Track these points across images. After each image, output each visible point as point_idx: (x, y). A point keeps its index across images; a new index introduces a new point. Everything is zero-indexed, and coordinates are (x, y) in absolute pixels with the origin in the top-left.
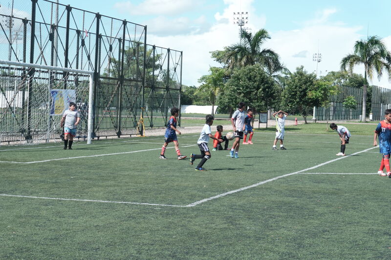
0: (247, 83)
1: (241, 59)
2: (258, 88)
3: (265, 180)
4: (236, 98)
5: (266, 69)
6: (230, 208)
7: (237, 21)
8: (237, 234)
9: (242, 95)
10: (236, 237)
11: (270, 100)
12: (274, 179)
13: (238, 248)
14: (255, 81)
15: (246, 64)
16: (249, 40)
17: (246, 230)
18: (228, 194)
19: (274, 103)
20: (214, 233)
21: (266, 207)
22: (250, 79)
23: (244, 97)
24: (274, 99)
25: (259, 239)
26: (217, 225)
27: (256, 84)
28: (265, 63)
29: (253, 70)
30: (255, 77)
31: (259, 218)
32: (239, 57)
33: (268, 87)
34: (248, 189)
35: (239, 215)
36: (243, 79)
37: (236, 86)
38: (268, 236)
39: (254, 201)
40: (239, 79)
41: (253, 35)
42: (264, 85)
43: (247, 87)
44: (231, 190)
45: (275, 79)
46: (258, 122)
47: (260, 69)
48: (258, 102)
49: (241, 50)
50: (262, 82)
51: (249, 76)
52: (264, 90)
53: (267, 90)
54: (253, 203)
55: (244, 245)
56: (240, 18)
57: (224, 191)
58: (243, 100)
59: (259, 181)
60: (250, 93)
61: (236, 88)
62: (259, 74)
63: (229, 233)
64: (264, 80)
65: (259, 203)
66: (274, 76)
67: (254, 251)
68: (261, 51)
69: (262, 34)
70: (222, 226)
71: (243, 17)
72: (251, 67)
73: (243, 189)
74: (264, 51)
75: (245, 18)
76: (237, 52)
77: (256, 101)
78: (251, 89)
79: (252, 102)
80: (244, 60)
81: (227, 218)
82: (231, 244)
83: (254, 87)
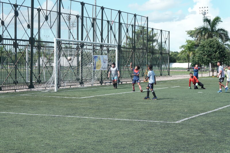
0: (209, 49)
1: (205, 35)
2: (216, 52)
3: (222, 107)
4: (203, 58)
5: (220, 40)
6: (202, 124)
7: (202, 12)
8: (207, 139)
9: (206, 56)
10: (206, 141)
11: (223, 59)
12: (228, 106)
13: (208, 147)
14: (214, 48)
15: (208, 38)
16: (210, 24)
17: (212, 136)
18: (200, 115)
19: (226, 61)
20: (193, 138)
21: (223, 123)
22: (211, 47)
23: (207, 57)
24: (226, 59)
25: (220, 142)
26: (194, 134)
27: (214, 50)
28: (219, 37)
29: (212, 41)
30: (214, 45)
31: (220, 130)
32: (203, 34)
33: (222, 51)
34: (212, 112)
35: (207, 128)
36: (207, 47)
37: (203, 51)
38: (225, 140)
39: (216, 119)
40: (204, 47)
41: (212, 20)
42: (219, 50)
43: (209, 52)
44: (202, 113)
45: (226, 46)
46: (216, 72)
47: (216, 41)
48: (216, 60)
49: (205, 29)
50: (218, 49)
51: (210, 45)
52: (219, 53)
53: (221, 53)
54: (215, 120)
55: (211, 145)
56: (204, 11)
57: (198, 113)
58: (207, 59)
59: (219, 107)
60: (211, 55)
61: (202, 52)
62: (216, 43)
63: (202, 138)
64: (219, 47)
65: (219, 120)
66: (225, 45)
67: (218, 149)
68: (217, 30)
69: (217, 20)
70: (197, 134)
71: (205, 10)
72: (211, 39)
73: (209, 112)
74: (219, 30)
75: (206, 10)
76: (203, 31)
77: (215, 59)
78: (211, 52)
79: (212, 60)
80: (207, 35)
81: (200, 130)
82: (203, 145)
83: (214, 51)
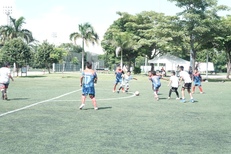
0: (14, 49)
1: (9, 35)
2: (20, 52)
3: (30, 105)
4: (7, 58)
5: (25, 41)
6: (11, 121)
7: (6, 12)
8: (18, 136)
9: (11, 56)
10: (17, 137)
11: (28, 59)
12: (35, 104)
13: (19, 144)
14: (19, 48)
15: (12, 38)
16: (14, 24)
17: (23, 133)
18: (9, 114)
19: (30, 61)
20: (3, 136)
21: (33, 120)
22: (15, 46)
23: (12, 57)
24: (30, 59)
25: (32, 138)
26: (4, 131)
27: (19, 50)
28: (24, 37)
29: (17, 41)
30: (19, 45)
31: (29, 126)
32: (8, 33)
33: (27, 52)
34: (20, 110)
35: (17, 125)
36: (11, 46)
37: (7, 50)
38: (36, 136)
39: (25, 117)
40: (9, 46)
41: (17, 20)
42: (24, 50)
43: (14, 51)
44: (10, 111)
45: (31, 47)
46: (21, 72)
47: (21, 41)
48: (21, 60)
49: (10, 29)
50: (23, 49)
51: (15, 45)
52: (24, 53)
53: (26, 53)
54: (24, 118)
55: (23, 142)
56: (7, 10)
57: (5, 112)
58: (12, 59)
59: (26, 105)
60: (15, 55)
61: (7, 52)
62: (21, 43)
63: (12, 136)
64: (23, 47)
65: (28, 118)
66: (29, 45)
67: (30, 145)
68: (21, 30)
69: (21, 21)
70: (7, 132)
71: (9, 9)
72: (16, 39)
73: (17, 110)
74: (23, 30)
75: (10, 10)
76: (7, 31)
77: (19, 59)
78: (16, 52)
79: (17, 60)
80: (11, 35)
81: (10, 127)
82: (14, 142)
83: (18, 51)
